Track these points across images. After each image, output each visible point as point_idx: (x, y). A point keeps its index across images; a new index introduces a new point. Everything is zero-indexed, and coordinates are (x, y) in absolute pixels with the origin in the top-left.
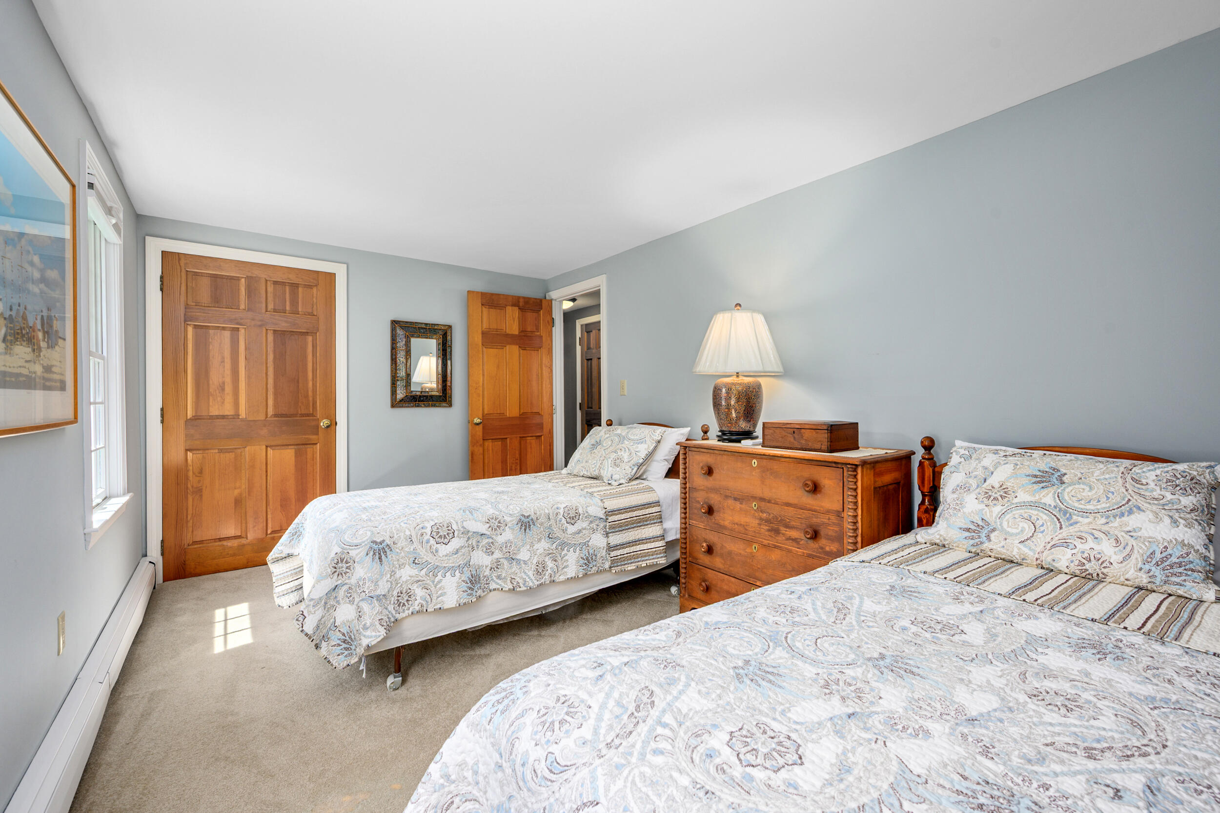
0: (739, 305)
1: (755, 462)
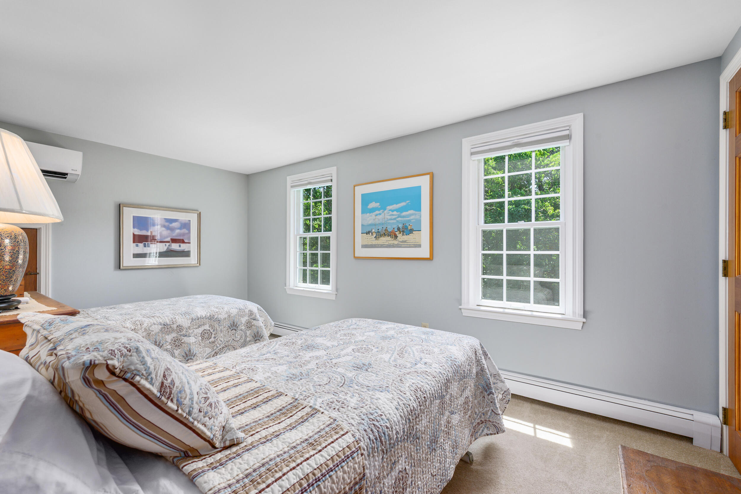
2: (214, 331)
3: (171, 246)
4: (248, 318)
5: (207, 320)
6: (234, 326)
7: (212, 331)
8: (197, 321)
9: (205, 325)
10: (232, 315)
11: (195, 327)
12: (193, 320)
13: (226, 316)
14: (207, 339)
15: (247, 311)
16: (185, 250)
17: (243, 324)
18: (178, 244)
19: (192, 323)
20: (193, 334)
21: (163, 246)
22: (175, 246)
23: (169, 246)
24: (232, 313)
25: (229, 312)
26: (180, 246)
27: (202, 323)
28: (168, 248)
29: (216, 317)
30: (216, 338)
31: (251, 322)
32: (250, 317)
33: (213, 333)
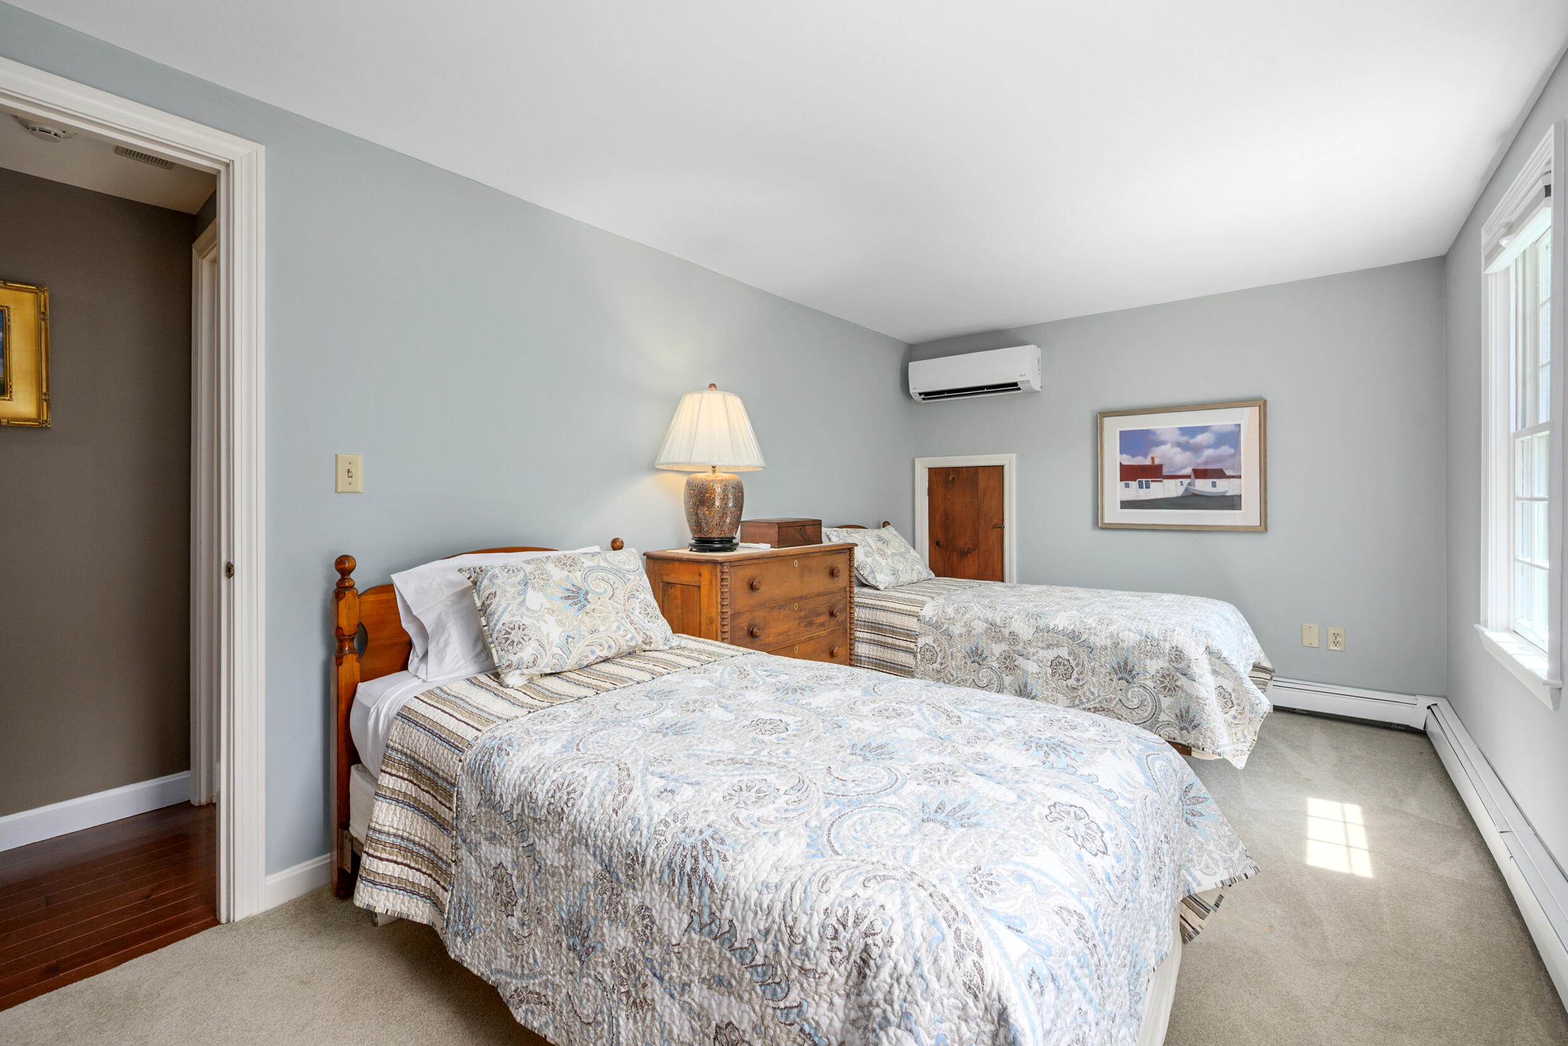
0: (712, 386)
1: (796, 563)
2: (1077, 665)
3: (1194, 486)
4: (1166, 665)
5: (1065, 638)
6: (1125, 671)
7: (1073, 664)
8: (1046, 634)
9: (1061, 648)
10: (1125, 645)
11: (1040, 644)
12: (1039, 631)
13: (1109, 642)
14: (1061, 677)
15: (1167, 647)
16: (1228, 494)
17: (1148, 676)
18: (1209, 481)
19: (1035, 635)
20: (1035, 657)
21: (1176, 485)
22: (1203, 486)
23: (1189, 484)
24: (1123, 641)
25: (1117, 635)
26: (1214, 485)
27: (1055, 643)
28: (1187, 489)
29: (1084, 637)
30: (1081, 683)
31: (1175, 678)
32: (1174, 664)
33: (1076, 669)
